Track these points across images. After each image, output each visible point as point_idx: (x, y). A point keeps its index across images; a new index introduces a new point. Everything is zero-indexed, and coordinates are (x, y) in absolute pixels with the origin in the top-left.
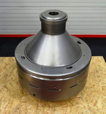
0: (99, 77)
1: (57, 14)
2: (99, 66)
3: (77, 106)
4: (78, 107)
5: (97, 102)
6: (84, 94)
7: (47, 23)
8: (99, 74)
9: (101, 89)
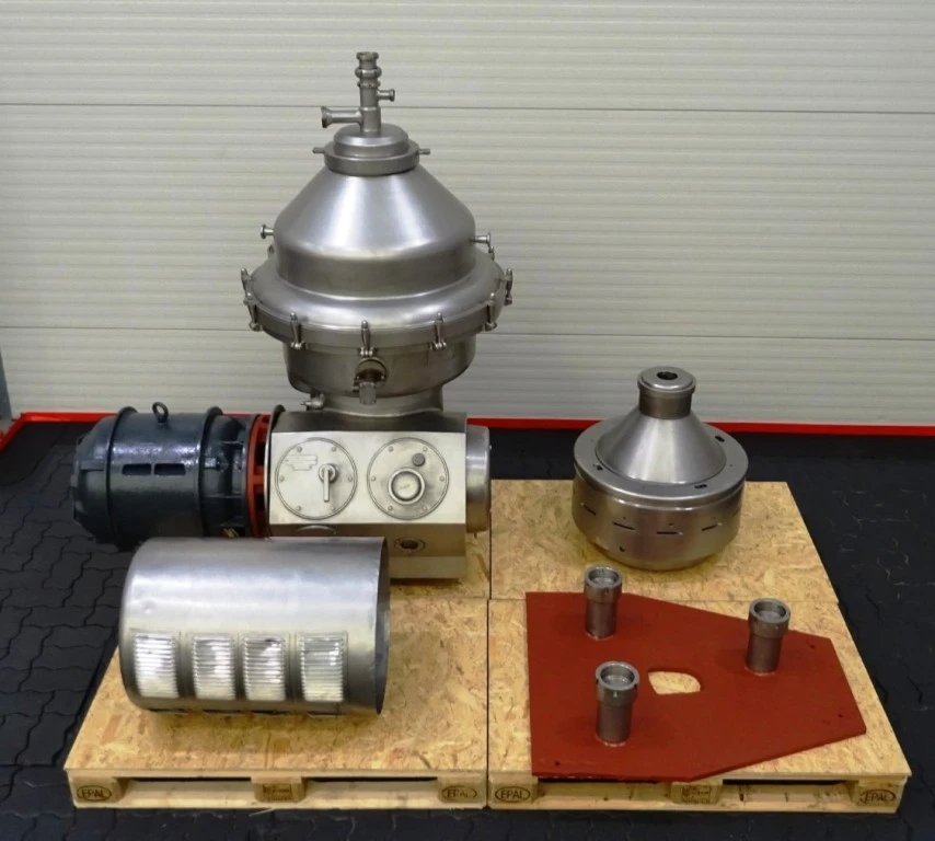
0: (771, 528)
1: (674, 376)
2: (775, 505)
3: (716, 580)
4: (718, 583)
5: (762, 575)
6: (732, 562)
7: (656, 396)
8: (769, 523)
9: (776, 553)
